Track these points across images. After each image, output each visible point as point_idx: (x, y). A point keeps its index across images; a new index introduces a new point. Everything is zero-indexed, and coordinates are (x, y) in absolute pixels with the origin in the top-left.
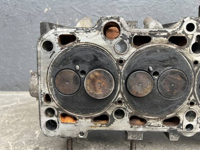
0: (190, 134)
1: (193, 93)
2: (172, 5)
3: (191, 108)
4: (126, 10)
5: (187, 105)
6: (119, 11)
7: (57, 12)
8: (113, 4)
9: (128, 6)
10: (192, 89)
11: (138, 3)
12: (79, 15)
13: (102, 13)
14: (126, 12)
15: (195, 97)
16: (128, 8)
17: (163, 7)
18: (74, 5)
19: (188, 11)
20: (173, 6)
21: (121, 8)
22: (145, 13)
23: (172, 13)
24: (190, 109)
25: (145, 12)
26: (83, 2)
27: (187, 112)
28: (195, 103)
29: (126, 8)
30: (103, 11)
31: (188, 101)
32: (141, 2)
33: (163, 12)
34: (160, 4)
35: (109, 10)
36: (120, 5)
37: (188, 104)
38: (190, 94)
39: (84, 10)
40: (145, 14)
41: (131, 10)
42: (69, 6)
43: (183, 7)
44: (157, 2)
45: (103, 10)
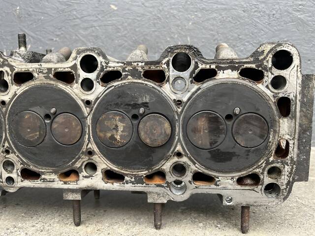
0: (12, 189)
1: (6, 139)
2: (155, 21)
3: (7, 156)
4: (93, 30)
5: (2, 154)
6: (84, 33)
7: (4, 37)
8: (76, 23)
9: (95, 25)
10: (4, 134)
11: (109, 21)
12: (32, 39)
13: (62, 36)
14: (94, 34)
15: (9, 143)
16: (96, 29)
17: (143, 25)
18: (24, 27)
19: (180, 28)
20: (158, 23)
21: (86, 29)
22: (119, 34)
23: (156, 33)
24: (6, 158)
25: (118, 32)
26: (35, 22)
27: (3, 161)
28: (11, 151)
29: (93, 28)
30: (62, 34)
31: (2, 148)
32: (113, 20)
33: (144, 32)
34: (138, 21)
35: (70, 31)
36: (86, 25)
37: (2, 152)
38: (3, 140)
39: (37, 33)
40: (119, 36)
41: (100, 30)
42: (18, 28)
43: (172, 23)
44: (134, 19)
45: (62, 32)
